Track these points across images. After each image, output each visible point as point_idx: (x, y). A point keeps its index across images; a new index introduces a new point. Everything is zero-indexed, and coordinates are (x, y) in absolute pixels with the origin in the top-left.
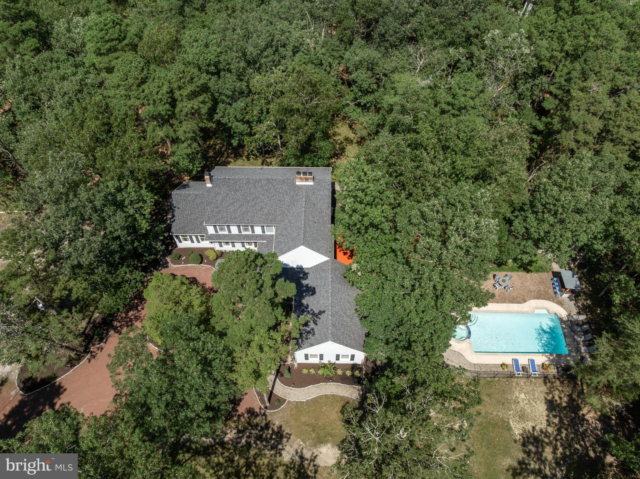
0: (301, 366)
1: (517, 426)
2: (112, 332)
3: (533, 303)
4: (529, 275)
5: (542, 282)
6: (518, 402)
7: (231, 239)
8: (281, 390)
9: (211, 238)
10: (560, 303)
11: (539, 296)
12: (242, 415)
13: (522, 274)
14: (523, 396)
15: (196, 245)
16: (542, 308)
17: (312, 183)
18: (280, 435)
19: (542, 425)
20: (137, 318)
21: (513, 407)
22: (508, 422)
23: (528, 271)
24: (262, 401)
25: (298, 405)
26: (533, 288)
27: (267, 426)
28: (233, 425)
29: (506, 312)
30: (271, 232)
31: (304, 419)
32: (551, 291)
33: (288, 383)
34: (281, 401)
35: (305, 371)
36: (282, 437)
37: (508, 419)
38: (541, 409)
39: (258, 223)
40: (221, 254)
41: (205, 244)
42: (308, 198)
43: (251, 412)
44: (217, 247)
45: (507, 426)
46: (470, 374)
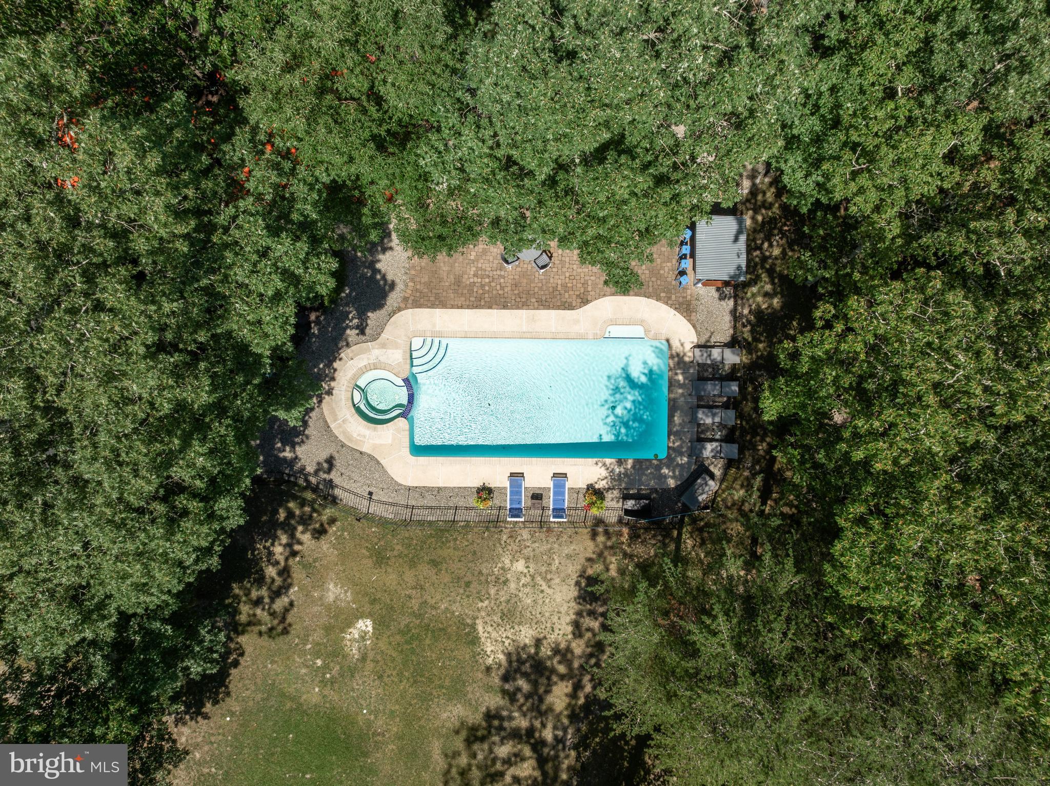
1: (494, 635)
3: (606, 307)
6: (506, 582)
10: (686, 308)
14: (520, 566)
16: (632, 322)
21: (492, 591)
22: (473, 627)
29: (522, 336)
37: (475, 618)
45: (468, 634)
46: (389, 513)
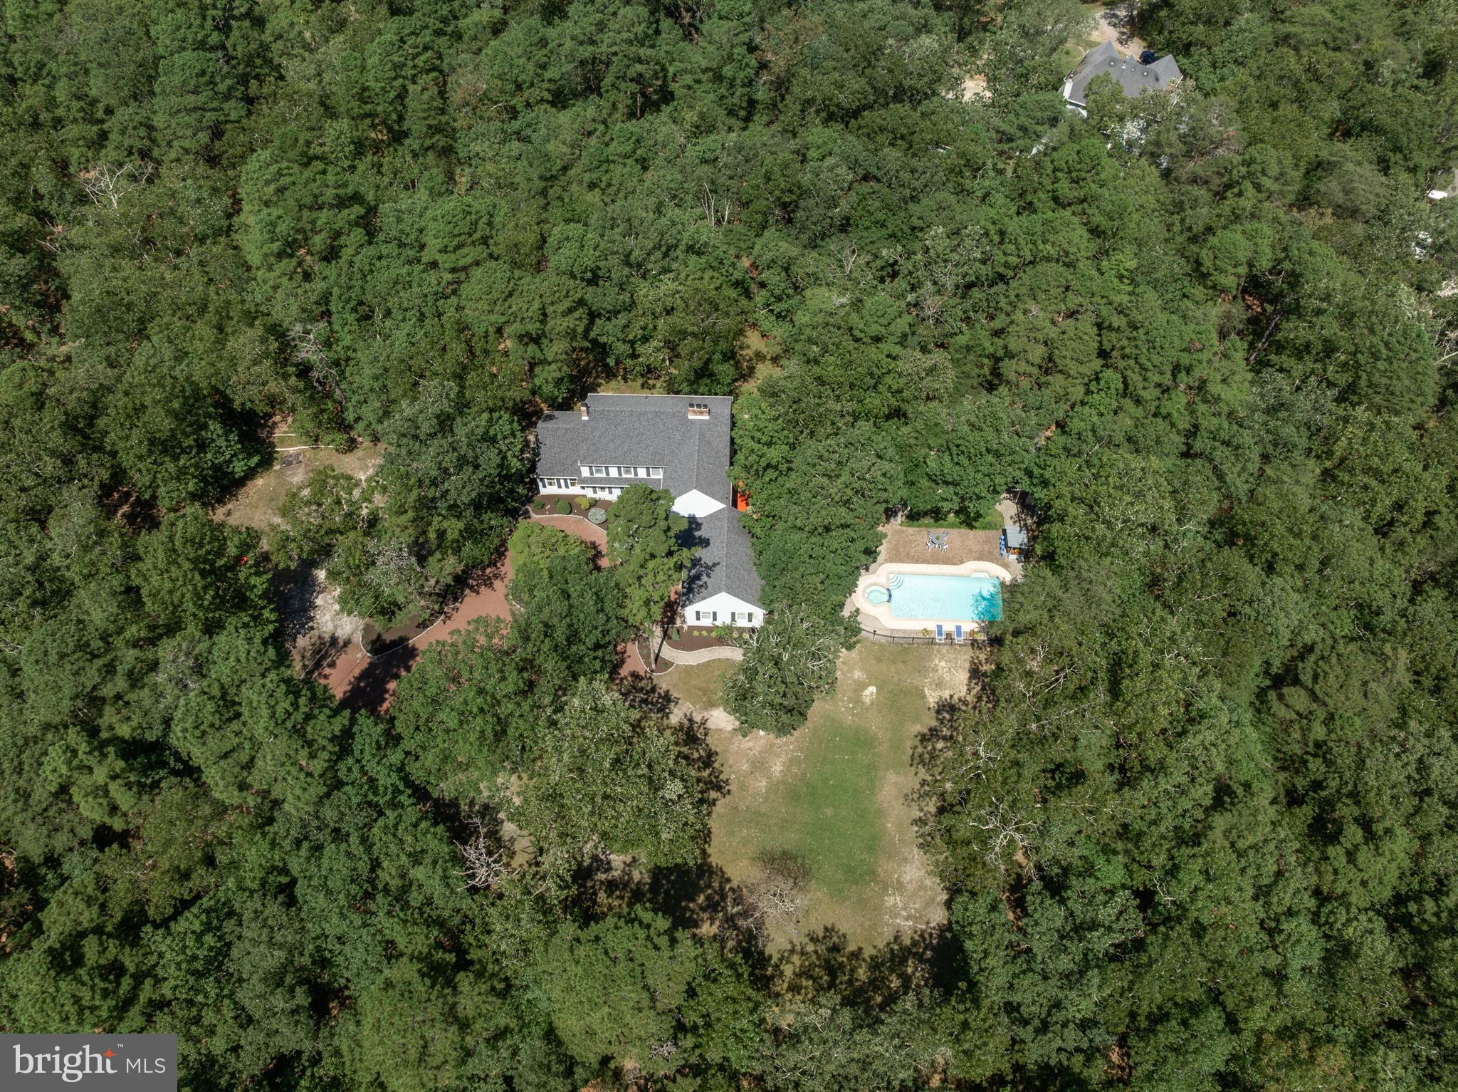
0: (692, 628)
1: (933, 694)
2: (467, 591)
3: (970, 566)
4: (972, 533)
5: (988, 541)
6: (937, 670)
7: (608, 484)
8: (668, 652)
9: (584, 482)
10: (1006, 566)
11: (981, 557)
12: (625, 678)
13: (964, 530)
14: (943, 663)
15: (563, 491)
16: (983, 571)
17: (706, 417)
18: (667, 698)
19: (961, 691)
20: (496, 576)
21: (931, 675)
22: (923, 690)
23: (971, 527)
24: (648, 664)
25: (688, 669)
26: (975, 548)
27: (653, 690)
30: (658, 475)
31: (694, 682)
32: (996, 552)
33: (677, 646)
34: (668, 664)
35: (696, 633)
36: (669, 701)
37: (924, 687)
38: (963, 676)
39: (642, 464)
40: (594, 503)
41: (575, 490)
42: (702, 435)
43: (635, 675)
44: (589, 493)
45: (921, 694)
46: (883, 640)
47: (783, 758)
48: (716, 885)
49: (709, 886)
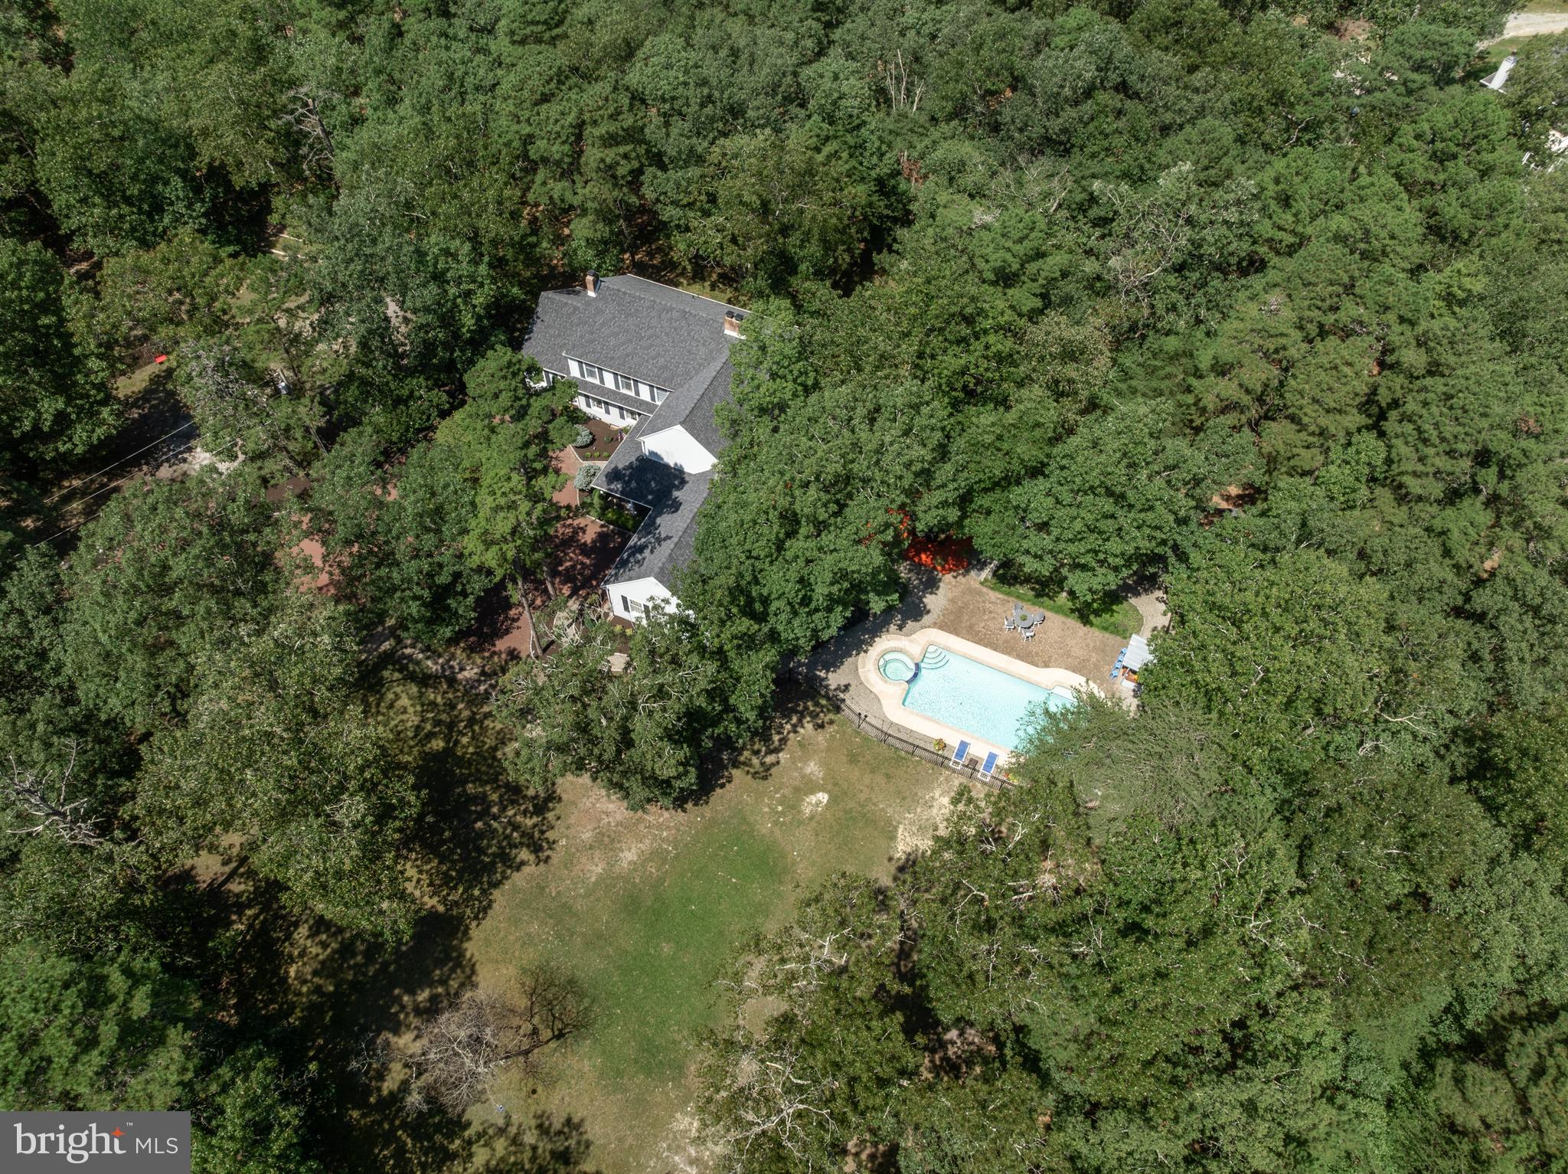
0: (617, 620)
1: (908, 839)
3: (1057, 673)
4: (1082, 630)
5: (1101, 647)
7: (601, 395)
12: (499, 654)
13: (1073, 623)
14: (945, 800)
21: (918, 809)
23: (1085, 620)
26: (1077, 652)
28: (479, 661)
35: (619, 628)
37: (899, 823)
39: (647, 379)
40: (586, 420)
43: (513, 654)
44: (581, 403)
45: (890, 832)
46: (873, 733)
47: (646, 845)
48: (454, 984)
49: (444, 982)
